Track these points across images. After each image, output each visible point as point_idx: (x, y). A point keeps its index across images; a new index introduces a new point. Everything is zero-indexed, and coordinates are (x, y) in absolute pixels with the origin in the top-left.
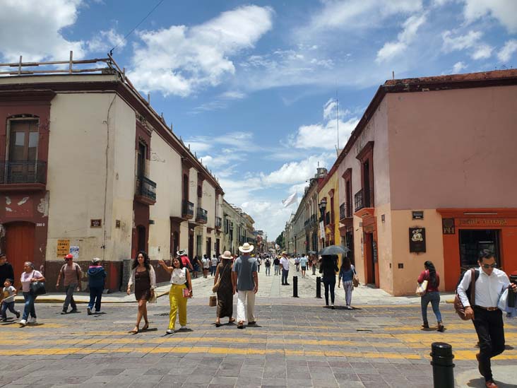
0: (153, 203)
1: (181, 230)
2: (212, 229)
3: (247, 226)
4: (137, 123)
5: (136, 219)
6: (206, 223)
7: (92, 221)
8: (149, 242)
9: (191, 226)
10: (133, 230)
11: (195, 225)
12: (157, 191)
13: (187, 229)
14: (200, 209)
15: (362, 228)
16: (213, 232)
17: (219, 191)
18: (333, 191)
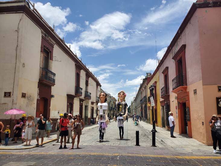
0: (54, 85)
1: (74, 102)
2: (94, 103)
3: (113, 102)
4: (42, 37)
5: (40, 94)
6: (90, 99)
7: (5, 93)
8: (51, 108)
9: (81, 100)
10: (38, 100)
11: (84, 100)
12: (56, 78)
13: (79, 102)
14: (86, 92)
15: (176, 100)
16: (95, 104)
17: (98, 84)
18: (156, 82)
